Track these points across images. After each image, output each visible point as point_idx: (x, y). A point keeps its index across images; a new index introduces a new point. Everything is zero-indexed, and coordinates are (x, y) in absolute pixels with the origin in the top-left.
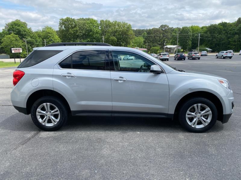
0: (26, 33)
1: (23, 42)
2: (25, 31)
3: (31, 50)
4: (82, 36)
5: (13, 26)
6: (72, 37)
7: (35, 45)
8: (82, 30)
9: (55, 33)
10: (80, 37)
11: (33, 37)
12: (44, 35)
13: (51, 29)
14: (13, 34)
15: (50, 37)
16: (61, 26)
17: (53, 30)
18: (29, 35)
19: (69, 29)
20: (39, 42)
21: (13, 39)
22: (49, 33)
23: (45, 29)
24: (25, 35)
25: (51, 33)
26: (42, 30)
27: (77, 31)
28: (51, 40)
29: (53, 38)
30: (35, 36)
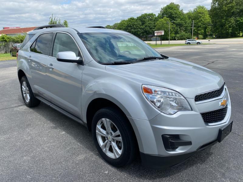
0: (177, 15)
1: (172, 25)
2: (176, 14)
3: (179, 32)
4: (239, 13)
5: (167, 9)
6: (226, 15)
7: (184, 27)
8: (240, 6)
9: (206, 12)
10: (236, 14)
11: (183, 18)
12: (194, 15)
13: (203, 8)
14: (165, 17)
15: (200, 17)
16: (214, 4)
17: (205, 9)
18: (179, 17)
19: (223, 6)
20: (188, 24)
21: (165, 22)
22: (200, 13)
23: (197, 9)
24: (176, 17)
25: (203, 13)
26: (193, 11)
27: (232, 7)
28: (201, 20)
29: (203, 18)
30: (185, 18)
